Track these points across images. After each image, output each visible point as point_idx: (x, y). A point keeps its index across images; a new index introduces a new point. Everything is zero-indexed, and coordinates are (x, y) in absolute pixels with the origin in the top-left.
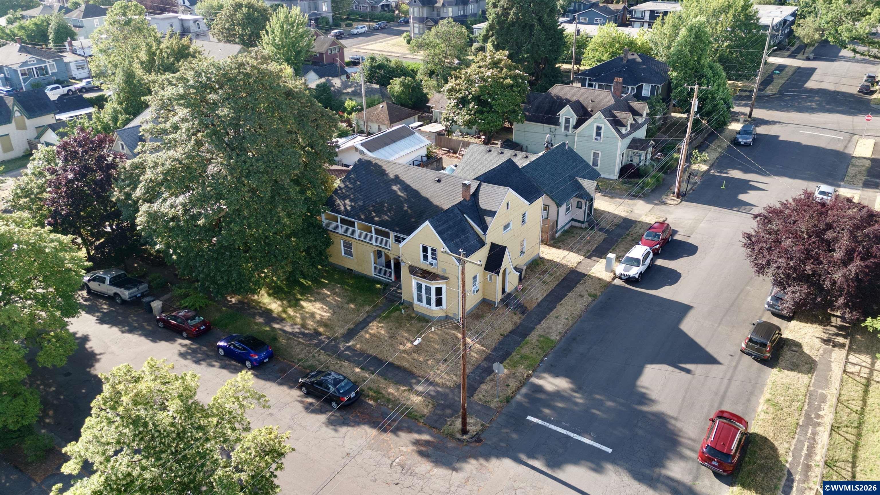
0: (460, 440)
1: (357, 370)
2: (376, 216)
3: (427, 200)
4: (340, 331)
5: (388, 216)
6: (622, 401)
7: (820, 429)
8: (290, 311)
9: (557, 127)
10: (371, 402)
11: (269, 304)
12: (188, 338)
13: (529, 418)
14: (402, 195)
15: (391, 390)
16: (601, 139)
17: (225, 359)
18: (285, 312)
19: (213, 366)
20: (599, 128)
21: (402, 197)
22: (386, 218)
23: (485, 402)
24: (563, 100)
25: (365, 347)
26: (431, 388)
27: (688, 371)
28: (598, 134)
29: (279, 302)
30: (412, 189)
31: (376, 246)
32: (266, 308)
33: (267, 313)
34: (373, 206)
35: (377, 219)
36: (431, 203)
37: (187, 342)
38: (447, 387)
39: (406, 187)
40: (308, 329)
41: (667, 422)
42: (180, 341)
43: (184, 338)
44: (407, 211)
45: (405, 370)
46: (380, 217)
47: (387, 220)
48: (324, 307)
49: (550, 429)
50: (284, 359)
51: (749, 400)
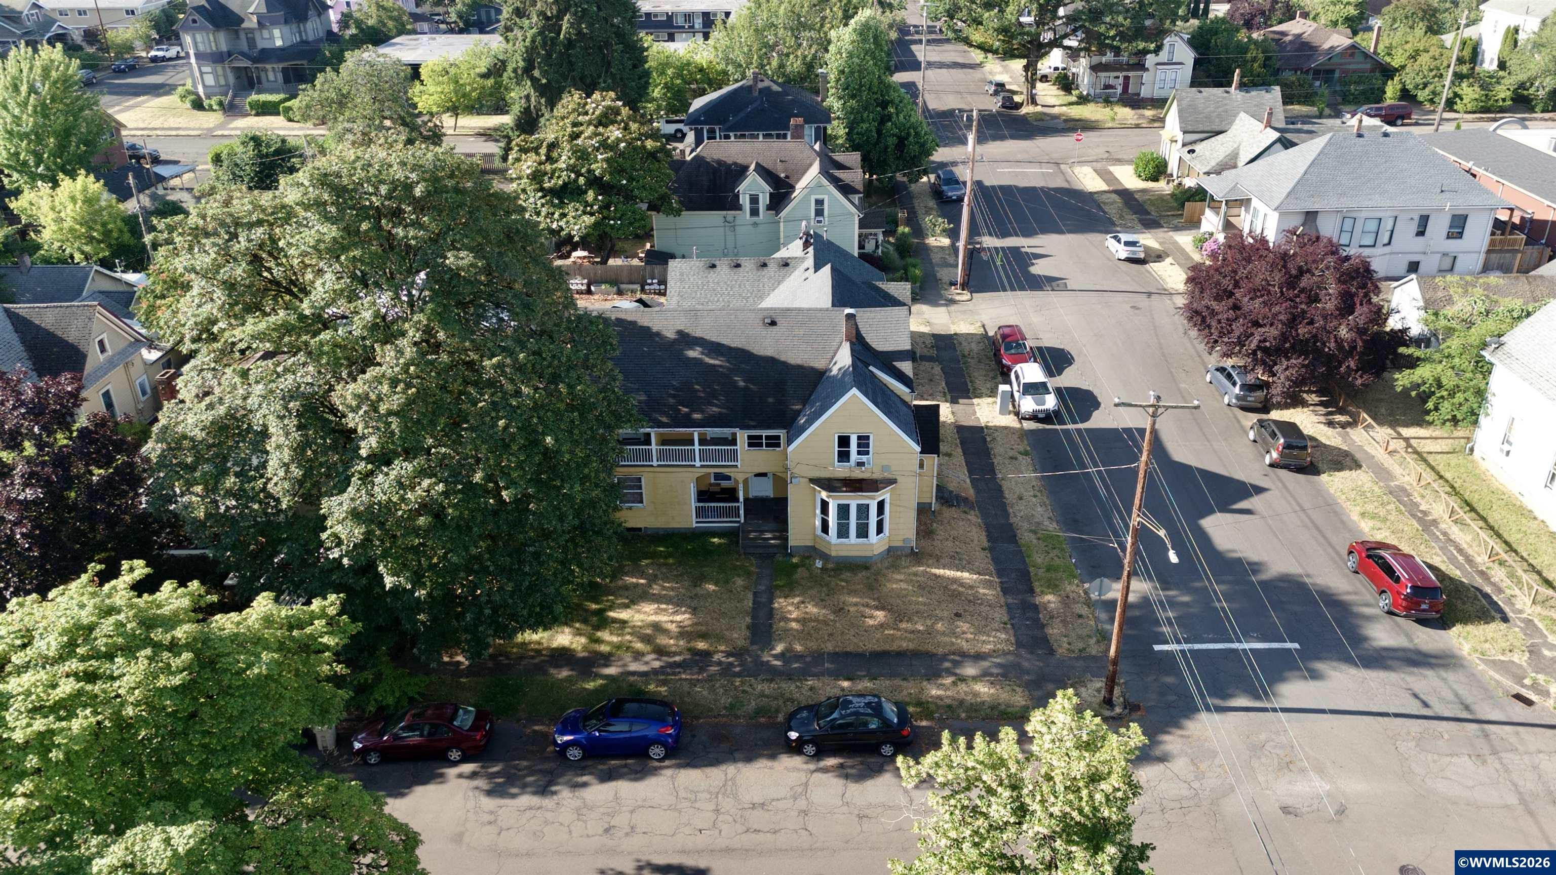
0: (1113, 718)
1: (846, 684)
2: (693, 411)
3: (772, 361)
4: (739, 636)
5: (716, 406)
6: (1229, 578)
7: (1443, 526)
8: (605, 635)
9: (738, 212)
10: (924, 723)
11: (550, 639)
12: (465, 760)
13: (1157, 648)
14: (717, 362)
15: (934, 692)
16: (826, 219)
17: (589, 763)
18: (598, 641)
19: (585, 785)
20: (819, 202)
21: (721, 366)
22: (715, 409)
23: (1080, 651)
24: (730, 165)
25: (813, 645)
26: (986, 664)
27: (1248, 512)
28: (819, 212)
29: (567, 630)
30: (730, 349)
31: (702, 466)
32: (548, 648)
33: (562, 656)
34: (674, 396)
35: (697, 416)
36: (785, 364)
37: (468, 768)
38: (1005, 653)
39: (715, 348)
40: (675, 654)
41: (1305, 584)
42: (452, 772)
43: (455, 764)
44: (746, 388)
45: (916, 654)
46: (702, 412)
47: (720, 413)
48: (663, 606)
49: (1198, 650)
50: (697, 718)
51: (1343, 522)
